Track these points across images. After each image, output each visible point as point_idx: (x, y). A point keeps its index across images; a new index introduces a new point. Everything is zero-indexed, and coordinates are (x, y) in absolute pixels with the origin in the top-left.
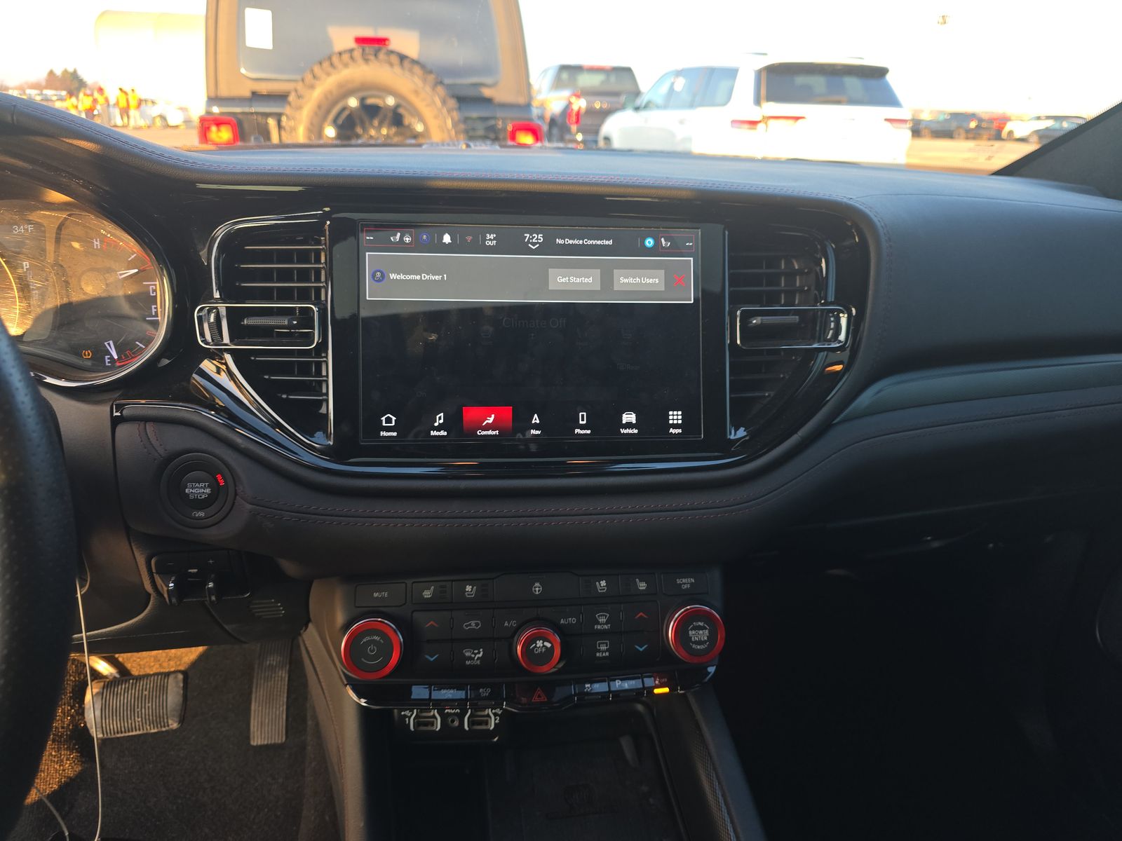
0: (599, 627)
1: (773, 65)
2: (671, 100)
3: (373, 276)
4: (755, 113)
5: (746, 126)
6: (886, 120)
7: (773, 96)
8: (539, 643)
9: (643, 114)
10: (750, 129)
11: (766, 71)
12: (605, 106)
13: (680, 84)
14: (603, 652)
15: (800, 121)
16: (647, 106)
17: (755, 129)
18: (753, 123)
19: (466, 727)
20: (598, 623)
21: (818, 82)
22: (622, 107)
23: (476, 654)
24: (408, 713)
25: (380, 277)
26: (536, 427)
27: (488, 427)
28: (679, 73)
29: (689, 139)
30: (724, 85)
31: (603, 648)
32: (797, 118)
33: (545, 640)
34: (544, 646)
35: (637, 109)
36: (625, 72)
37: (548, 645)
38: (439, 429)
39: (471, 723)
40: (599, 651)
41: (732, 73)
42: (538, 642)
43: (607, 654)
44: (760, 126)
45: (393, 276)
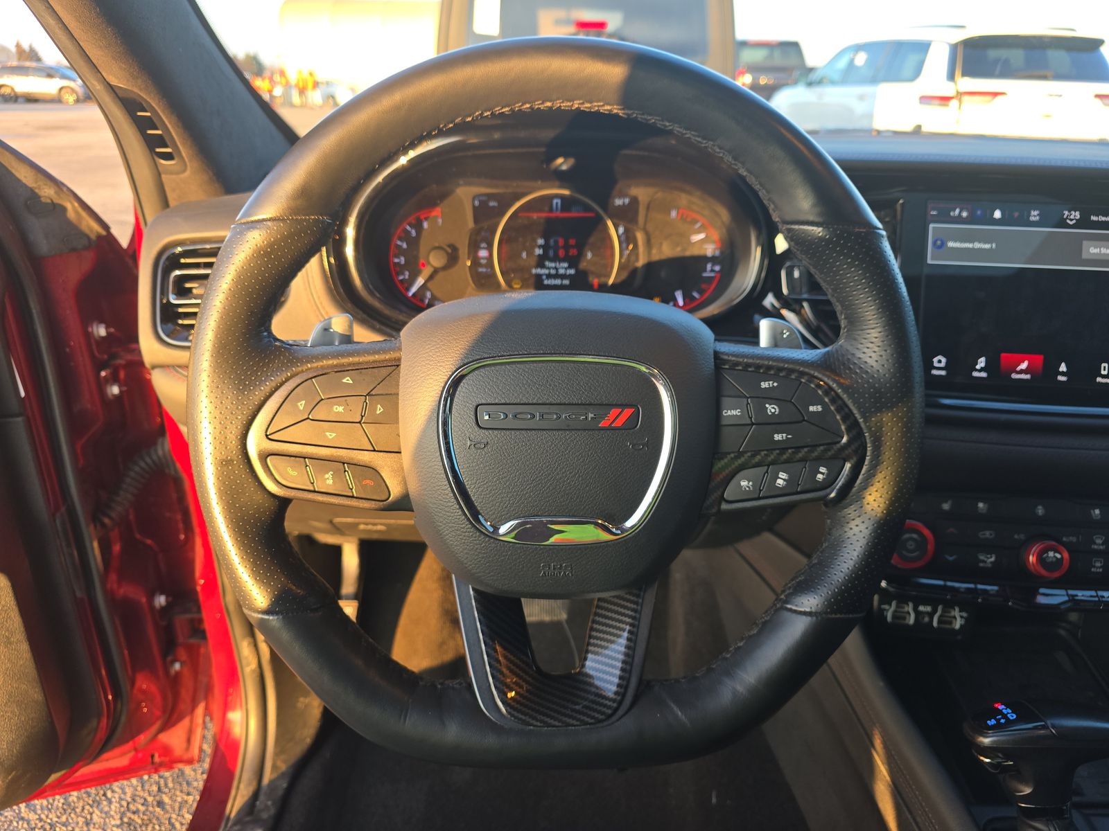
0: (1096, 547)
1: (972, 38)
2: (849, 76)
3: (934, 243)
4: (948, 89)
5: (937, 102)
6: (1098, 96)
7: (969, 72)
8: (1051, 554)
9: (818, 90)
10: (941, 105)
11: (962, 47)
12: (771, 82)
13: (861, 59)
14: (1097, 568)
15: (999, 97)
16: (820, 82)
17: (947, 105)
18: (945, 100)
19: (935, 624)
20: (1095, 543)
21: (1017, 56)
22: (795, 83)
23: (988, 558)
24: (886, 607)
25: (940, 245)
26: (1063, 374)
27: (1021, 372)
28: (859, 48)
29: (870, 116)
30: (912, 59)
31: (1098, 564)
32: (995, 94)
33: (1056, 551)
34: (1055, 556)
35: (810, 84)
36: (792, 47)
37: (1058, 556)
38: (980, 371)
39: (940, 622)
40: (1094, 567)
41: (923, 48)
42: (1049, 552)
43: (1101, 570)
44: (954, 103)
45: (951, 244)
